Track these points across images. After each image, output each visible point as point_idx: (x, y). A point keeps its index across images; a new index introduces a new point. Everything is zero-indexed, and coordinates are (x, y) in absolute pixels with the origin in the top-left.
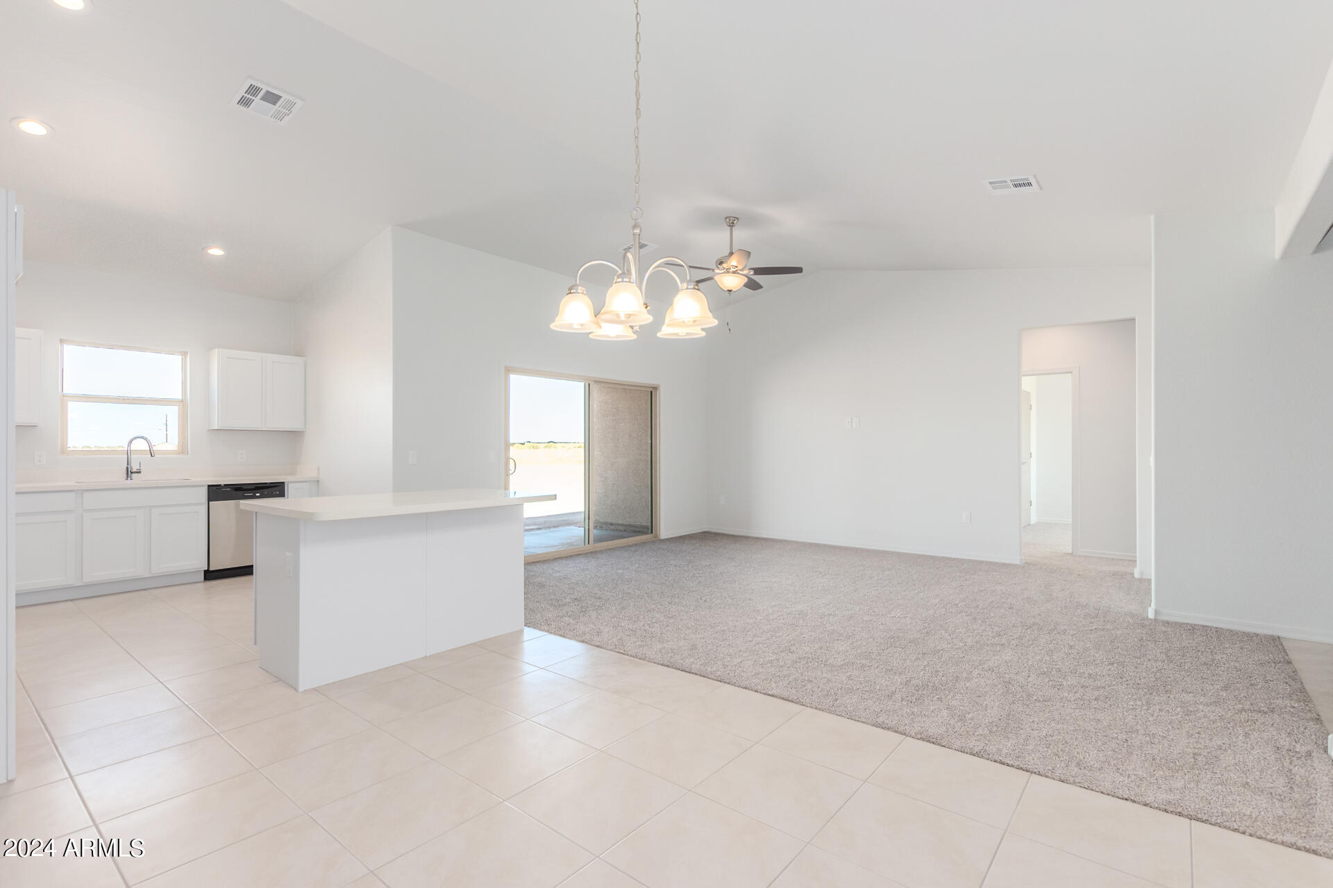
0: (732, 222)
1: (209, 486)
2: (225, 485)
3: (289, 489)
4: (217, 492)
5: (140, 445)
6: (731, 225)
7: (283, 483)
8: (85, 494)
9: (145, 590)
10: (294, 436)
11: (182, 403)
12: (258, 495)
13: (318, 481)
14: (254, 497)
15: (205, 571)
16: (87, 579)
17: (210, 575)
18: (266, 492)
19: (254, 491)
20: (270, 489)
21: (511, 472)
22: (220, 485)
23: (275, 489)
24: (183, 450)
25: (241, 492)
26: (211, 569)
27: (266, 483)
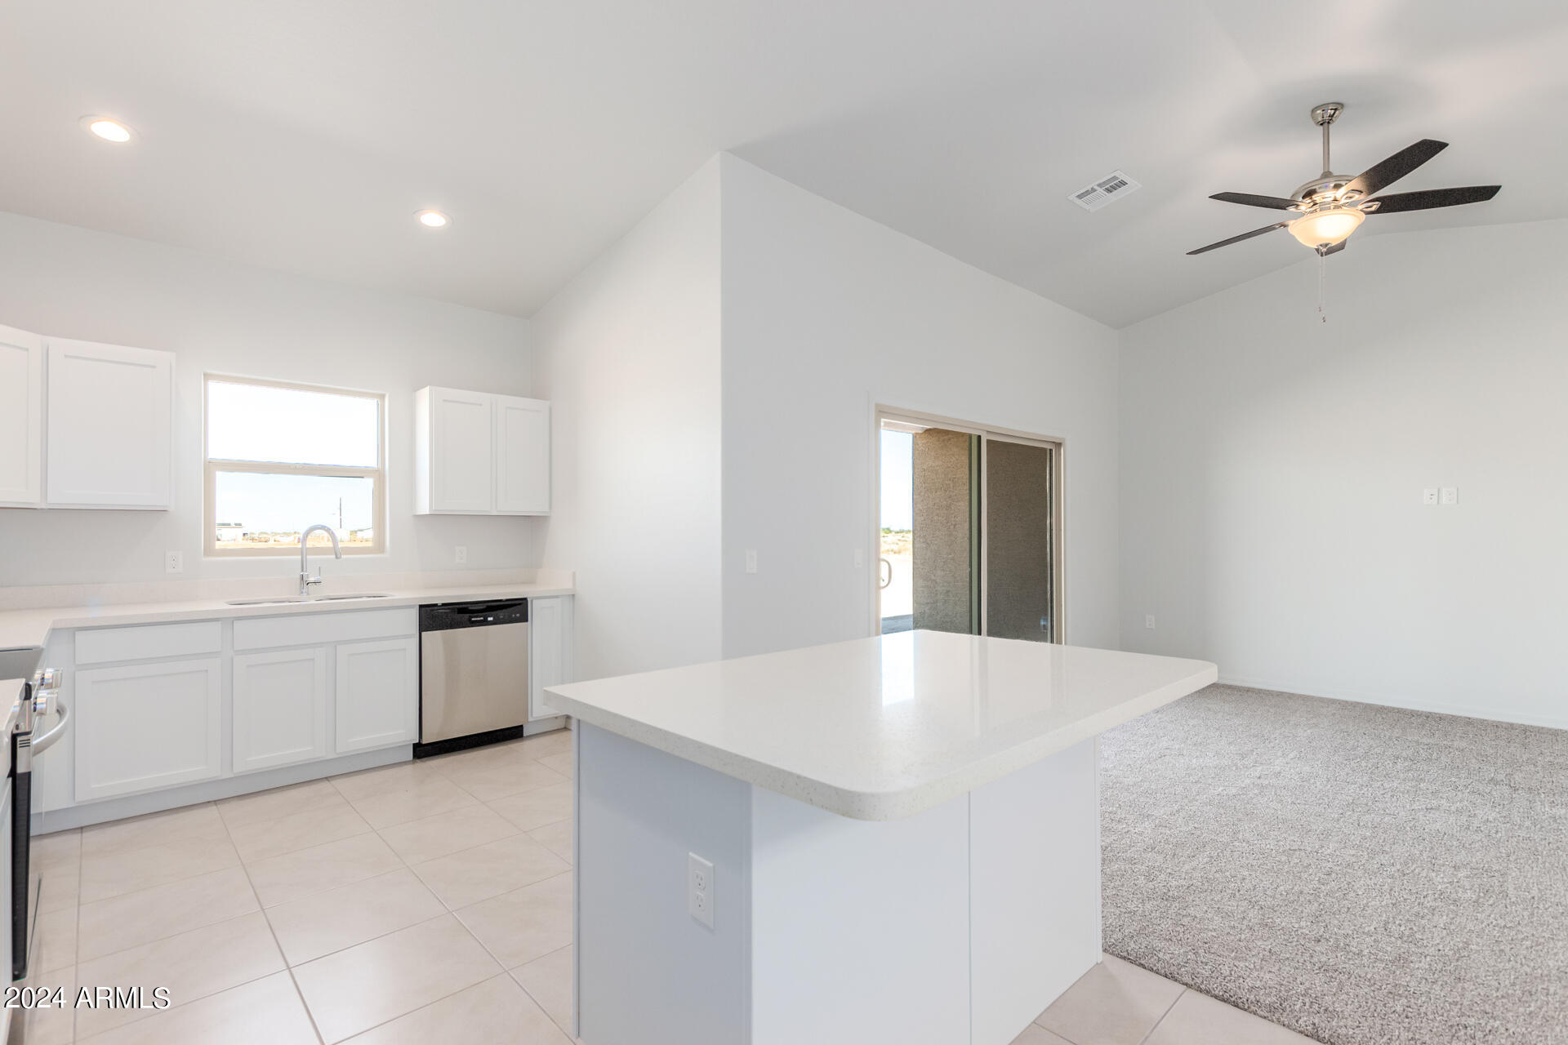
0: (1327, 116)
1: (421, 606)
2: (444, 605)
3: (536, 610)
4: (435, 617)
5: (320, 540)
6: (1326, 123)
7: (525, 599)
8: (237, 624)
9: (327, 778)
10: (532, 525)
11: (378, 475)
12: (490, 619)
13: (573, 595)
14: (485, 623)
15: (414, 744)
16: (239, 768)
17: (423, 751)
18: (501, 614)
19: (485, 614)
20: (510, 610)
21: (883, 584)
22: (436, 605)
23: (512, 610)
24: (379, 546)
25: (467, 616)
26: (424, 742)
27: (501, 601)
